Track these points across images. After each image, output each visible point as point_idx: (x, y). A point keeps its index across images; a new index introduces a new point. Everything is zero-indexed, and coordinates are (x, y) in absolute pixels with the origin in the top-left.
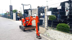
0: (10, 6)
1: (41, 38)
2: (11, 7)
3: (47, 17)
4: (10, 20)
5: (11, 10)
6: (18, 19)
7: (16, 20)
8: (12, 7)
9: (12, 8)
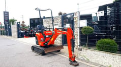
0: (4, 12)
1: (78, 65)
2: (6, 14)
3: (78, 30)
4: (6, 37)
5: (6, 19)
6: (21, 35)
7: (19, 37)
8: (8, 14)
9: (8, 16)
